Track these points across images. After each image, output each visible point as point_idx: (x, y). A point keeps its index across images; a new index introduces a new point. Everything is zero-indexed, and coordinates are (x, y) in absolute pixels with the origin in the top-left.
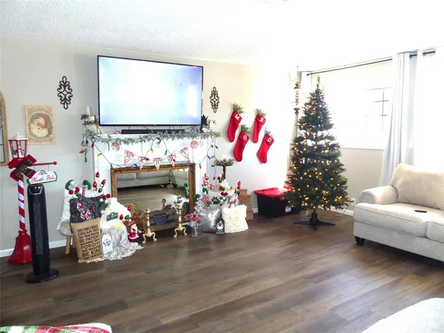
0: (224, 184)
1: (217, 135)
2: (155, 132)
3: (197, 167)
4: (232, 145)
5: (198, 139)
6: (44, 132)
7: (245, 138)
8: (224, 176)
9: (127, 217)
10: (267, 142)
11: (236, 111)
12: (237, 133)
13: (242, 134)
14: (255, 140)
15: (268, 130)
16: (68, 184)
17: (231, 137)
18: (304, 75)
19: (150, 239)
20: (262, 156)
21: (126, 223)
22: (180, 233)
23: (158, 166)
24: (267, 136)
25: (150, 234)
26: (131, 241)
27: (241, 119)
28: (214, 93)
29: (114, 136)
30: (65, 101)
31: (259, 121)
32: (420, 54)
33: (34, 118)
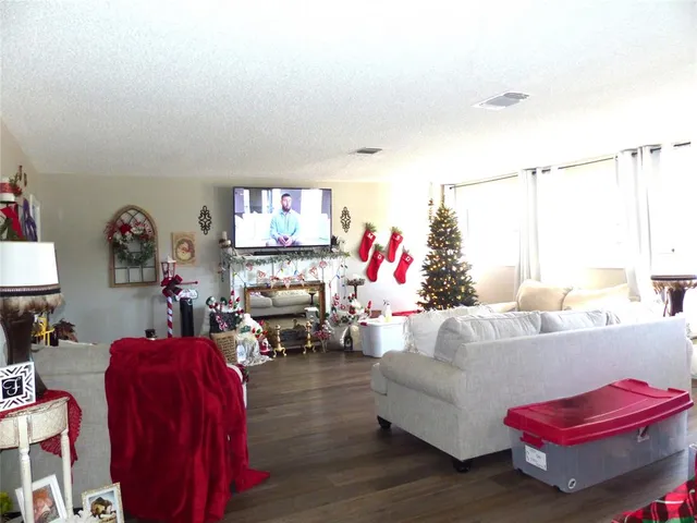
0: (355, 303)
1: (347, 255)
2: (285, 253)
3: (327, 286)
4: (365, 265)
5: (327, 260)
6: (188, 255)
7: (379, 257)
8: (355, 296)
9: (258, 331)
10: (406, 261)
11: (369, 229)
12: (371, 253)
13: (376, 253)
14: (391, 259)
15: (406, 249)
16: (209, 299)
17: (363, 257)
18: (447, 188)
19: (280, 354)
20: (400, 276)
21: (257, 336)
22: (309, 350)
23: (287, 285)
24: (405, 255)
25: (280, 349)
26: (262, 354)
27: (374, 237)
28: (345, 213)
29: (248, 258)
30: (205, 228)
31: (395, 239)
32: (539, 171)
33: (180, 243)
